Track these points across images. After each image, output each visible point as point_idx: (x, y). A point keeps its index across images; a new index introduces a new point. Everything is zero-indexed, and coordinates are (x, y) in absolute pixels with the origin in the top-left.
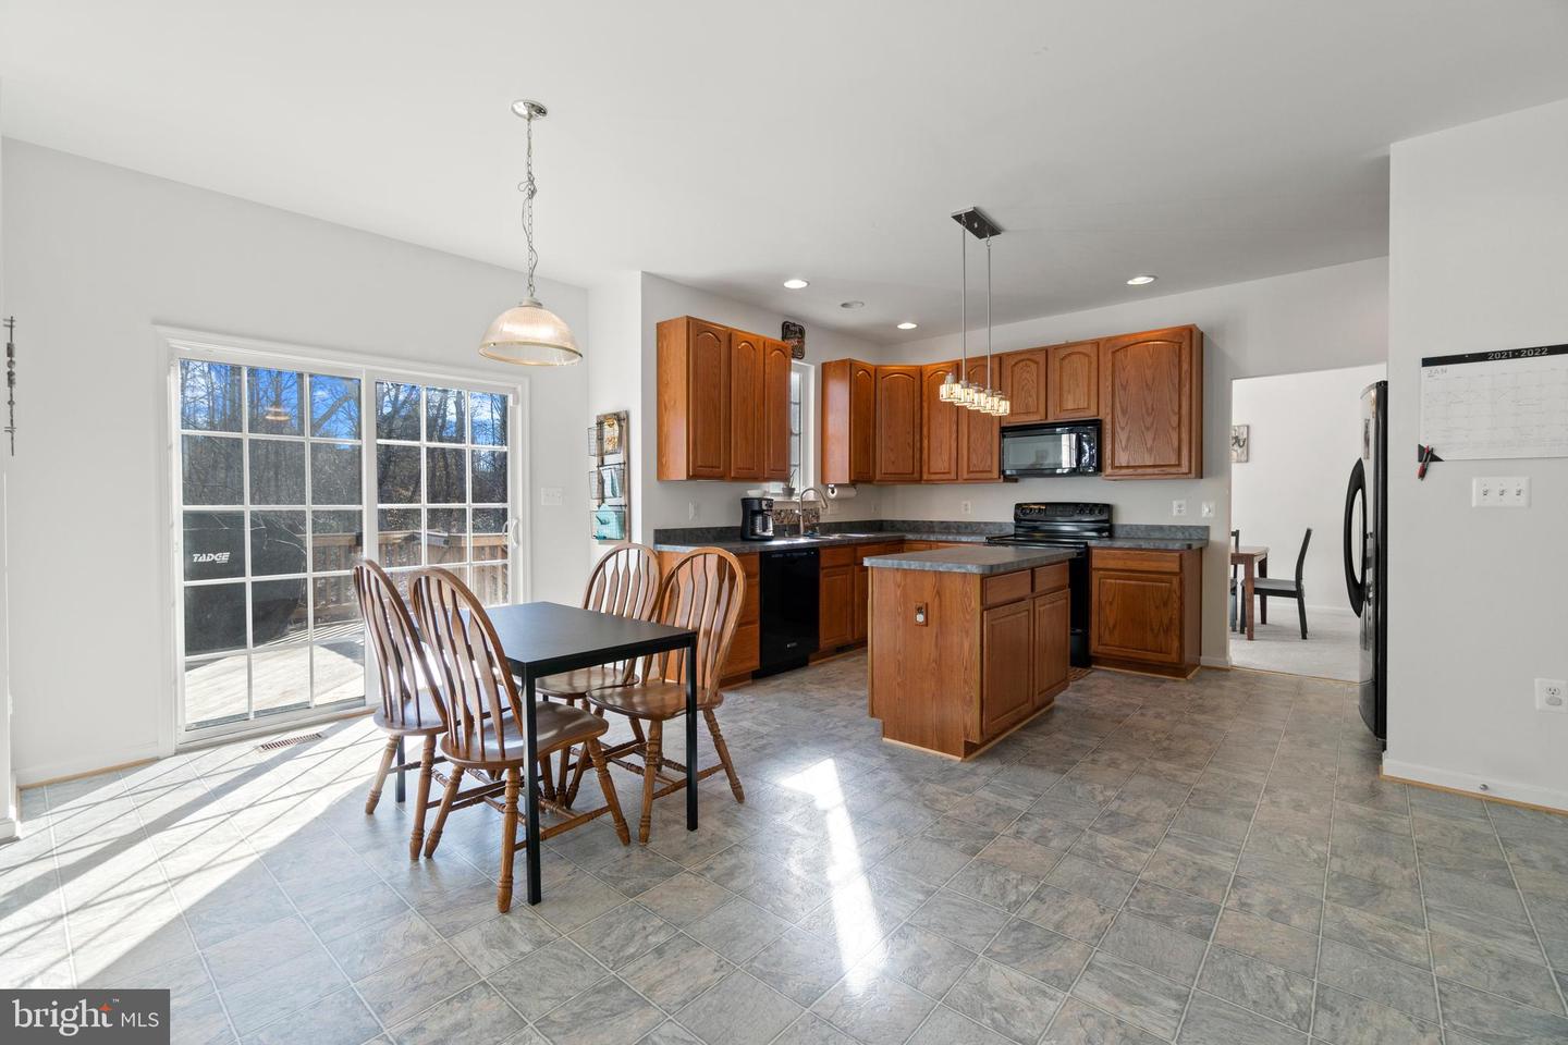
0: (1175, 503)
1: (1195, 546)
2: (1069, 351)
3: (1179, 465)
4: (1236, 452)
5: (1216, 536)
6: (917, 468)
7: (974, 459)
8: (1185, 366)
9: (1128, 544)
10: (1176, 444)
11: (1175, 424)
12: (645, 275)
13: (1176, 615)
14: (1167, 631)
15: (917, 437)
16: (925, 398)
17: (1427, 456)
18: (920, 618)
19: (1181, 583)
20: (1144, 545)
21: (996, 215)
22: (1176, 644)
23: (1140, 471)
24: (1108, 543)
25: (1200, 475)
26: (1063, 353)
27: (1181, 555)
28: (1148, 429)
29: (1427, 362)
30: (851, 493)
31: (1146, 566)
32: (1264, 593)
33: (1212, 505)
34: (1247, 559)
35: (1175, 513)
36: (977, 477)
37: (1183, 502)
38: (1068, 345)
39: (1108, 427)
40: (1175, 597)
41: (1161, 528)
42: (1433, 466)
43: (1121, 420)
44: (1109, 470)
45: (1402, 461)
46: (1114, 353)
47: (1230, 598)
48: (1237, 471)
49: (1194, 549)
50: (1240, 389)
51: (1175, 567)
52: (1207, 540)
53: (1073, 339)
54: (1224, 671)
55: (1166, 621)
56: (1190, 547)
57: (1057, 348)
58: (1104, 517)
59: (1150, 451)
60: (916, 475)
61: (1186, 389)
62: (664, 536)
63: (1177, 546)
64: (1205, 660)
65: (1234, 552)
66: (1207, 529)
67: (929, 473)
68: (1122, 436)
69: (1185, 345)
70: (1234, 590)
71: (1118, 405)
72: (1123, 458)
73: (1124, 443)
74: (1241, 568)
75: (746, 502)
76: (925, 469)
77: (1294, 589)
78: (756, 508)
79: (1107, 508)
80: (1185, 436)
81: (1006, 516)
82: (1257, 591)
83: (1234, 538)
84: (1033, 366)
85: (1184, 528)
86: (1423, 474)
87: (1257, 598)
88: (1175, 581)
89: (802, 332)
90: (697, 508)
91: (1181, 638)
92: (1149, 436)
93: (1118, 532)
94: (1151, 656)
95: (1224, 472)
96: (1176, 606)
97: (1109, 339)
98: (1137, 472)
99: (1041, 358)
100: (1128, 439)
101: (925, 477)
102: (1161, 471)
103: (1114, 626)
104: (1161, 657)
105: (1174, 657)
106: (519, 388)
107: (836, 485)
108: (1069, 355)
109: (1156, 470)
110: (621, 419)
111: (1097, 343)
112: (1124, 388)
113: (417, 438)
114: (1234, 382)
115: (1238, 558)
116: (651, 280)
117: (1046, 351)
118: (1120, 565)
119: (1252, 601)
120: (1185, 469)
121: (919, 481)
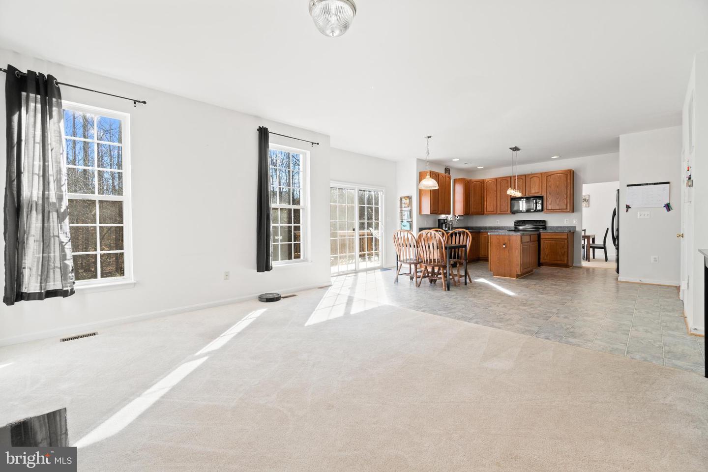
0: (565, 220)
1: (572, 231)
2: (533, 176)
3: (567, 209)
4: (584, 204)
5: (577, 229)
6: (483, 210)
7: (502, 207)
8: (569, 181)
9: (551, 231)
10: (566, 203)
11: (565, 197)
12: (417, 159)
13: (566, 250)
14: (563, 255)
15: (483, 200)
16: (485, 189)
17: (628, 207)
18: (504, 246)
19: (568, 242)
20: (557, 231)
21: (519, 146)
22: (566, 258)
23: (555, 211)
24: (544, 231)
25: (573, 212)
26: (531, 176)
27: (568, 234)
28: (557, 199)
29: (628, 186)
30: (462, 218)
31: (557, 237)
32: (594, 248)
33: (577, 220)
34: (588, 237)
35: (565, 223)
36: (502, 213)
37: (568, 219)
38: (532, 174)
39: (545, 198)
40: (566, 246)
41: (561, 227)
42: (629, 209)
43: (549, 195)
44: (545, 211)
45: (623, 208)
46: (547, 177)
47: (582, 250)
48: (585, 210)
49: (571, 233)
50: (585, 187)
51: (566, 237)
52: (575, 230)
53: (533, 172)
54: (581, 267)
55: (563, 252)
56: (570, 231)
57: (529, 175)
58: (544, 224)
59: (558, 205)
60: (481, 212)
61: (569, 188)
62: (421, 229)
63: (566, 231)
64: (574, 265)
65: (584, 235)
66: (575, 227)
67: (487, 212)
68: (549, 201)
69: (569, 175)
70: (583, 247)
71: (548, 192)
72: (549, 207)
73: (550, 202)
74: (586, 240)
75: (439, 220)
76: (485, 211)
77: (603, 246)
78: (443, 222)
79: (544, 222)
80: (568, 201)
81: (511, 224)
82: (591, 247)
83: (584, 232)
84: (522, 180)
85: (568, 227)
86: (627, 211)
87: (591, 250)
88: (566, 241)
89: (449, 170)
90: (427, 222)
91: (568, 257)
92: (558, 201)
93: (548, 228)
94: (559, 262)
95: (580, 210)
96: (566, 248)
97: (546, 173)
98: (553, 211)
99: (524, 178)
100: (551, 201)
101: (485, 213)
102: (562, 211)
103: (548, 255)
104: (562, 262)
105: (566, 262)
106: (384, 191)
107: (459, 216)
108: (533, 177)
109: (560, 210)
110: (410, 198)
111: (542, 174)
112: (550, 187)
113: (365, 204)
114: (583, 185)
115: (585, 237)
116: (419, 161)
117: (525, 176)
118: (550, 237)
119: (589, 250)
120: (569, 210)
121: (483, 214)
